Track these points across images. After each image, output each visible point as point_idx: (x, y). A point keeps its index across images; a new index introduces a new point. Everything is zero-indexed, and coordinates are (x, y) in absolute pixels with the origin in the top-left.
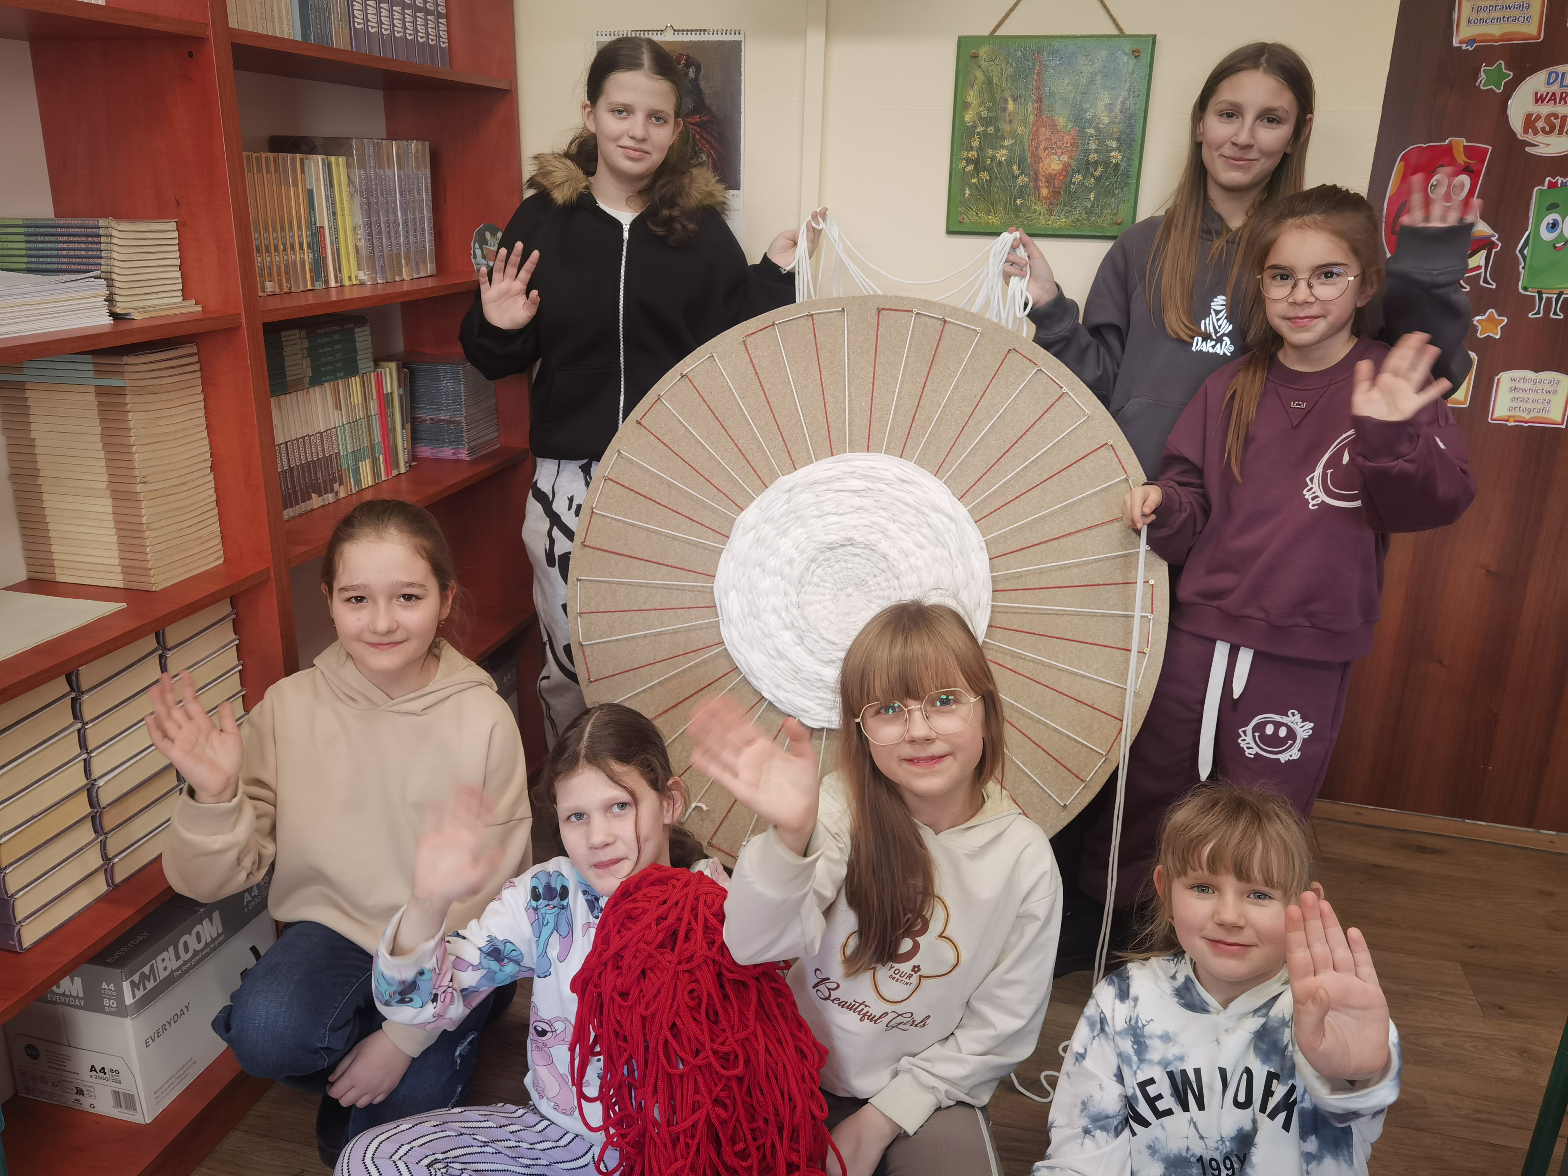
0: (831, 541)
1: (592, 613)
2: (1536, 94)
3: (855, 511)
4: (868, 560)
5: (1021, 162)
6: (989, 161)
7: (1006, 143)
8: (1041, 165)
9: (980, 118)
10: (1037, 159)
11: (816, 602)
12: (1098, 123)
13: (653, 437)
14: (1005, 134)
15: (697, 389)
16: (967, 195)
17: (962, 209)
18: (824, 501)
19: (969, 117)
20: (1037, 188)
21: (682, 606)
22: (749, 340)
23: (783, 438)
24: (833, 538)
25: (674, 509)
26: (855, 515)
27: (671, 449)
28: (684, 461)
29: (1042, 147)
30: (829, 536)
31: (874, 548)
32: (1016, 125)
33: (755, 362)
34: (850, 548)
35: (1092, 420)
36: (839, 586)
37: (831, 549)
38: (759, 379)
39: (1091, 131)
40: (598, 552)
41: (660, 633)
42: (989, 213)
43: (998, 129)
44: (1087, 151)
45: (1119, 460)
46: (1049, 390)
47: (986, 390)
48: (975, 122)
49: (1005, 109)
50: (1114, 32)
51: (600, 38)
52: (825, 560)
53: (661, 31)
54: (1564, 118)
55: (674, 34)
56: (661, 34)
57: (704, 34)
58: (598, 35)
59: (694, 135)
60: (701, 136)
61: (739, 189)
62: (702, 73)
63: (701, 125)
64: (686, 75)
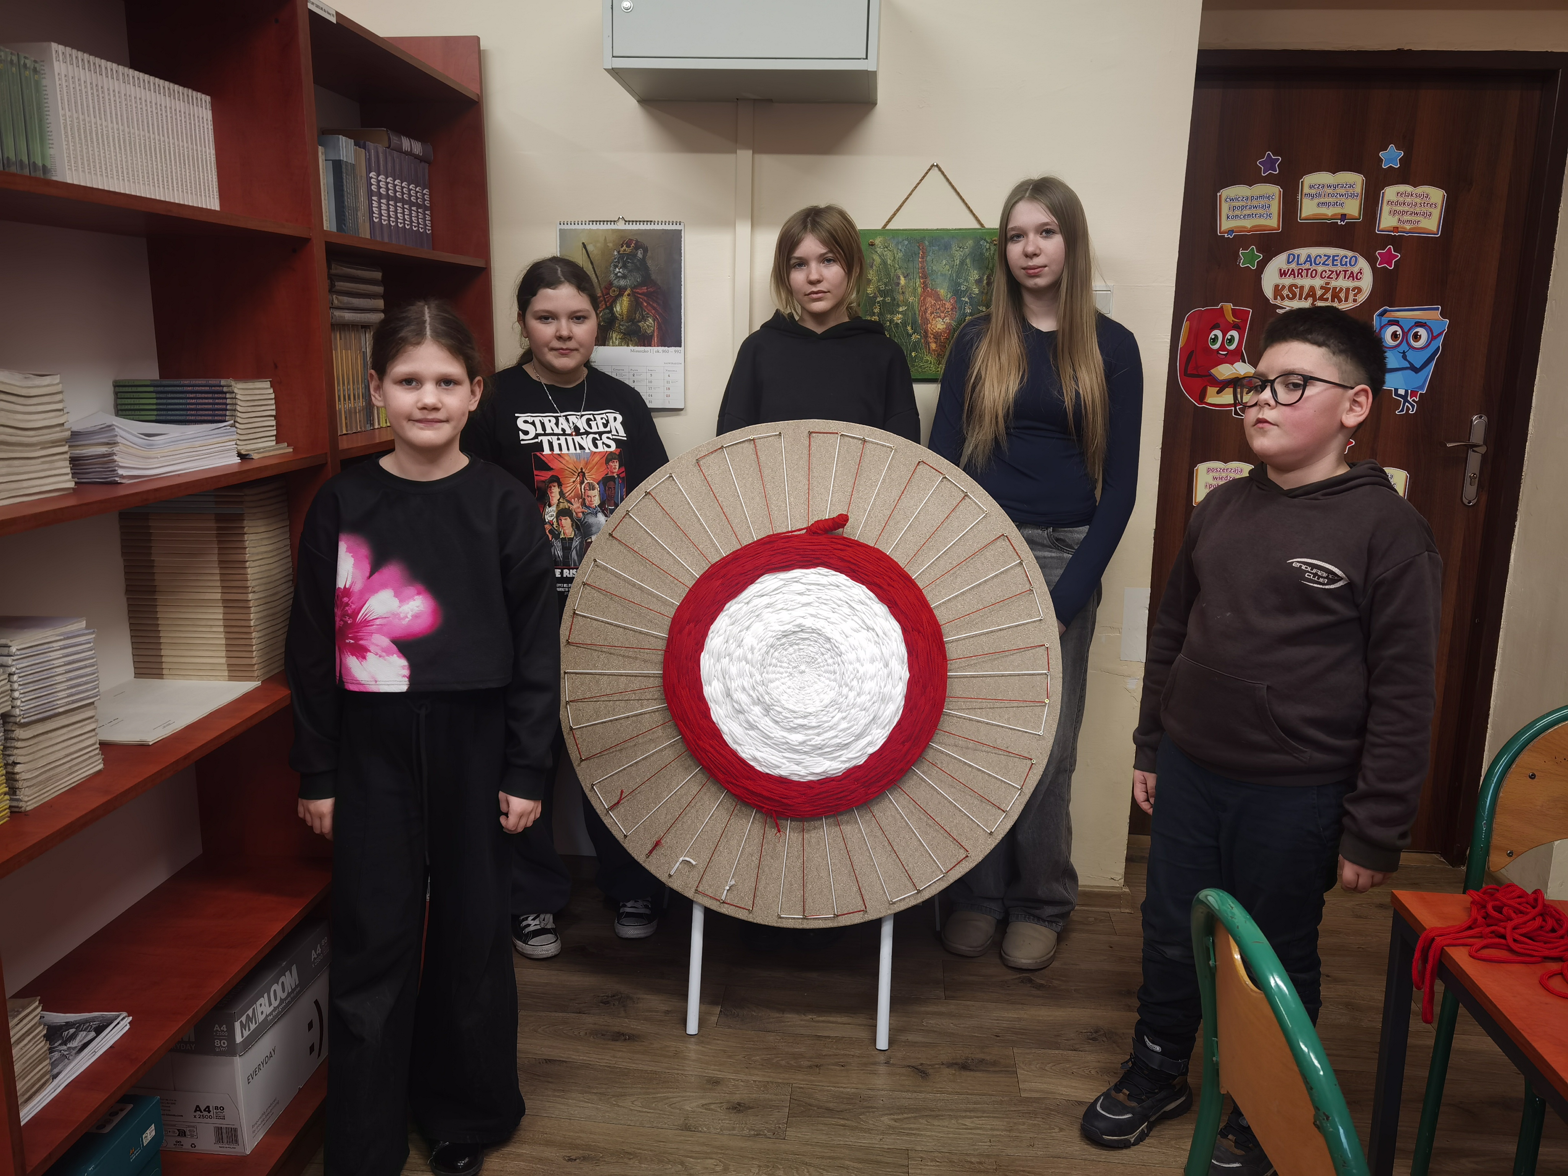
0: (785, 629)
1: (579, 700)
2: (1281, 270)
4: (816, 642)
5: (913, 324)
7: (901, 309)
8: (929, 325)
9: (879, 291)
10: (926, 321)
11: (776, 679)
12: (970, 294)
13: (624, 546)
14: (900, 303)
15: (660, 504)
22: (702, 461)
24: (787, 627)
26: (802, 609)
27: (641, 556)
28: (653, 564)
29: (929, 312)
30: (784, 626)
31: (820, 632)
32: (908, 296)
33: (709, 479)
34: (801, 633)
35: (990, 516)
36: (794, 665)
37: (785, 636)
38: (713, 494)
39: (966, 299)
40: (582, 647)
43: (893, 299)
45: (1014, 548)
46: (953, 493)
47: (901, 496)
48: (875, 294)
49: (898, 284)
50: (978, 226)
51: (562, 227)
52: (781, 645)
53: (614, 221)
54: (1302, 288)
55: (625, 224)
56: (614, 224)
57: (651, 224)
58: (560, 224)
59: (642, 303)
60: (648, 303)
61: (680, 346)
62: (649, 254)
63: (648, 295)
64: (635, 255)
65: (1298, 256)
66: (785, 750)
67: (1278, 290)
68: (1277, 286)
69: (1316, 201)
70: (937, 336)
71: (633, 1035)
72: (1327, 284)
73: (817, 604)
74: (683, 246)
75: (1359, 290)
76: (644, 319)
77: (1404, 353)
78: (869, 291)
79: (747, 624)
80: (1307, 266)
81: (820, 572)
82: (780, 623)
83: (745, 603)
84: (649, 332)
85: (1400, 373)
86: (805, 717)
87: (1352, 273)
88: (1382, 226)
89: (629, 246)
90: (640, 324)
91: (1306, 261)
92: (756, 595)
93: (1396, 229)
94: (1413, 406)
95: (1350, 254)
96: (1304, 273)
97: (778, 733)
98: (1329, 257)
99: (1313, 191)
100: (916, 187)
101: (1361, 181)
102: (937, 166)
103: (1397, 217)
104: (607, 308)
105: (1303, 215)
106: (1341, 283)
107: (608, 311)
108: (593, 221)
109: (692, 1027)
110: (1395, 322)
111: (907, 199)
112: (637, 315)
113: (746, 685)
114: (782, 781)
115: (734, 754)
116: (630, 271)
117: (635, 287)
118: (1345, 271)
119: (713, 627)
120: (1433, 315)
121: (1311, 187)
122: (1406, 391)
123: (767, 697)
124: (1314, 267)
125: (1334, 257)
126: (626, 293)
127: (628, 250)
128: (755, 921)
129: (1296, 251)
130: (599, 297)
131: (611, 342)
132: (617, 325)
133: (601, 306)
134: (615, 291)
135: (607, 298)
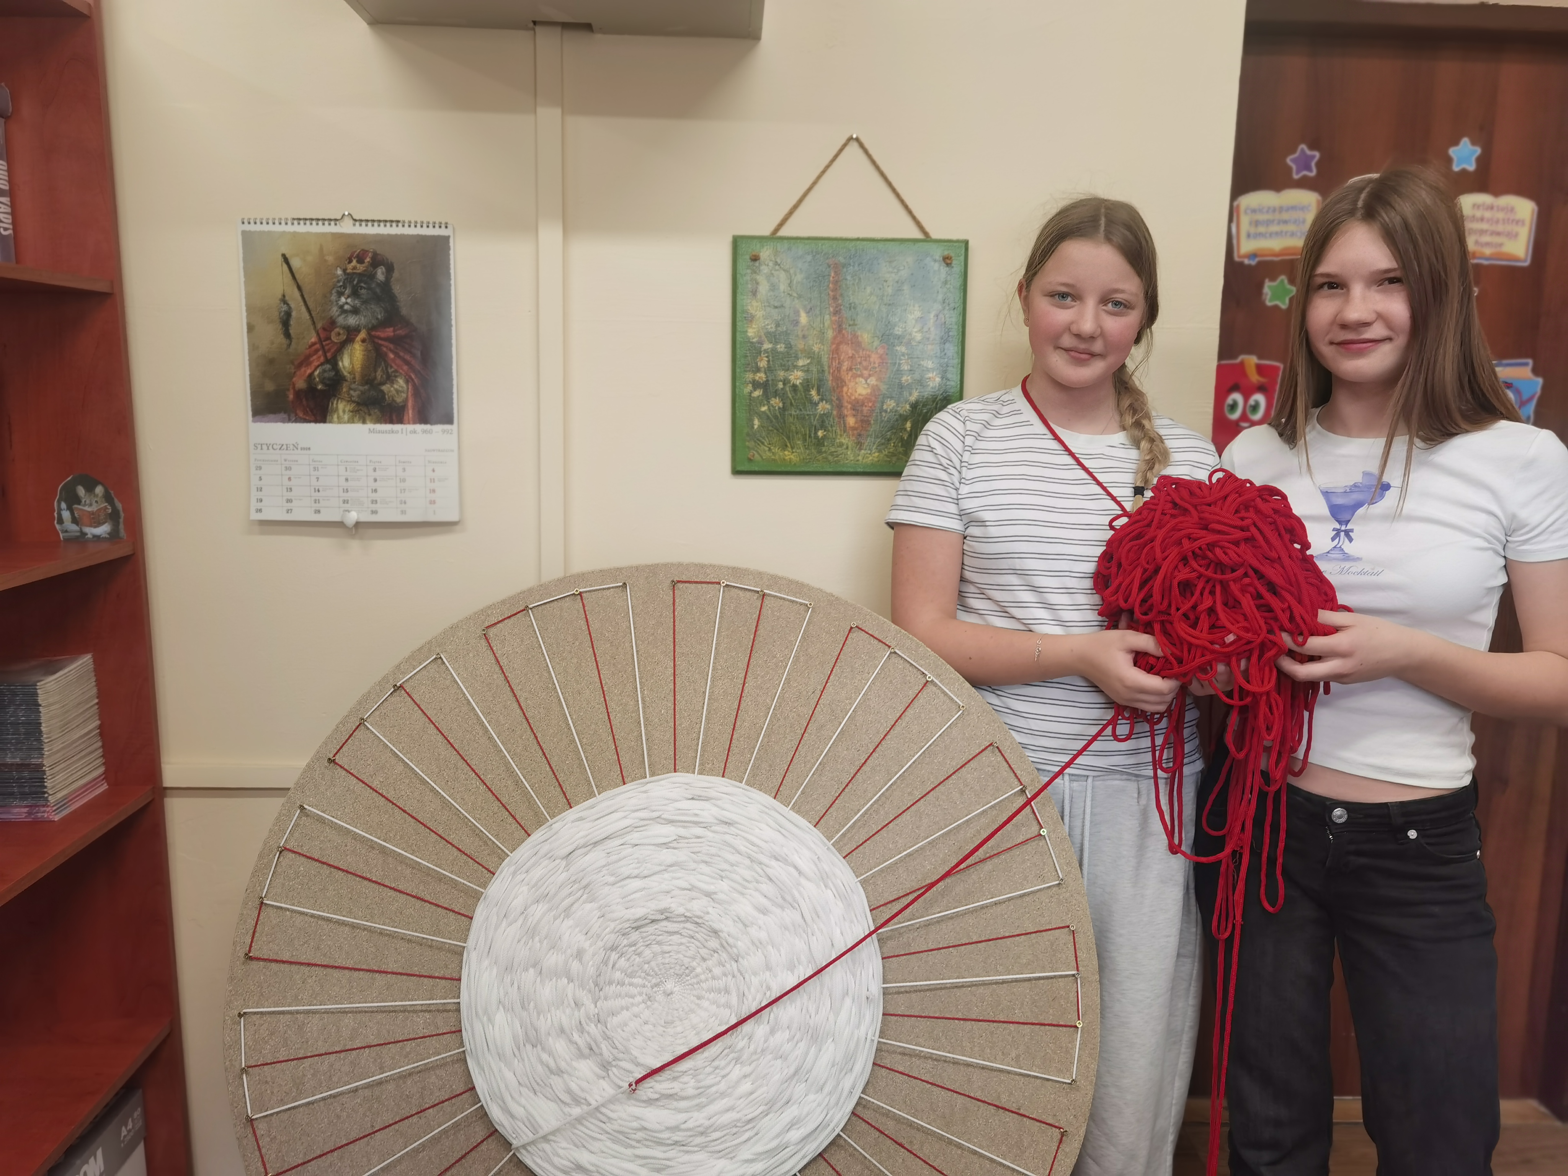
0: (637, 916)
1: (267, 1064)
3: (665, 870)
4: (693, 937)
5: (820, 386)
6: (780, 385)
7: (801, 363)
8: (845, 389)
9: (767, 333)
10: (840, 383)
11: (622, 1008)
12: (910, 340)
13: (355, 781)
14: (799, 352)
15: (419, 706)
16: (756, 427)
17: (751, 444)
18: (620, 860)
20: (841, 417)
21: (411, 1036)
22: (492, 632)
23: (551, 767)
24: (639, 912)
25: (393, 885)
26: (666, 875)
27: (383, 796)
28: (405, 811)
29: (845, 368)
30: (633, 910)
31: (700, 921)
32: (811, 342)
33: (504, 662)
34: (664, 923)
35: (969, 714)
36: (654, 981)
37: (637, 928)
38: (510, 686)
39: (902, 349)
40: (273, 965)
41: (380, 1083)
42: (784, 447)
43: (789, 347)
44: (899, 373)
45: (1010, 766)
46: (908, 678)
47: (827, 682)
48: (760, 337)
49: (796, 323)
50: (919, 236)
51: (247, 227)
53: (336, 220)
55: (354, 225)
56: (336, 224)
57: (397, 226)
58: (243, 223)
59: (386, 354)
60: (396, 354)
61: (452, 424)
62: (396, 274)
63: (396, 341)
64: (372, 276)
70: (857, 406)
74: (452, 262)
76: (390, 379)
78: (752, 333)
84: (398, 400)
89: (360, 261)
90: (383, 387)
100: (824, 172)
102: (857, 139)
104: (327, 361)
107: (328, 367)
108: (300, 219)
111: (810, 189)
112: (379, 374)
116: (364, 302)
117: (374, 328)
120: (1523, 373)
126: (359, 338)
127: (361, 268)
130: (314, 344)
131: (335, 416)
132: (344, 390)
133: (316, 360)
134: (339, 334)
135: (327, 345)
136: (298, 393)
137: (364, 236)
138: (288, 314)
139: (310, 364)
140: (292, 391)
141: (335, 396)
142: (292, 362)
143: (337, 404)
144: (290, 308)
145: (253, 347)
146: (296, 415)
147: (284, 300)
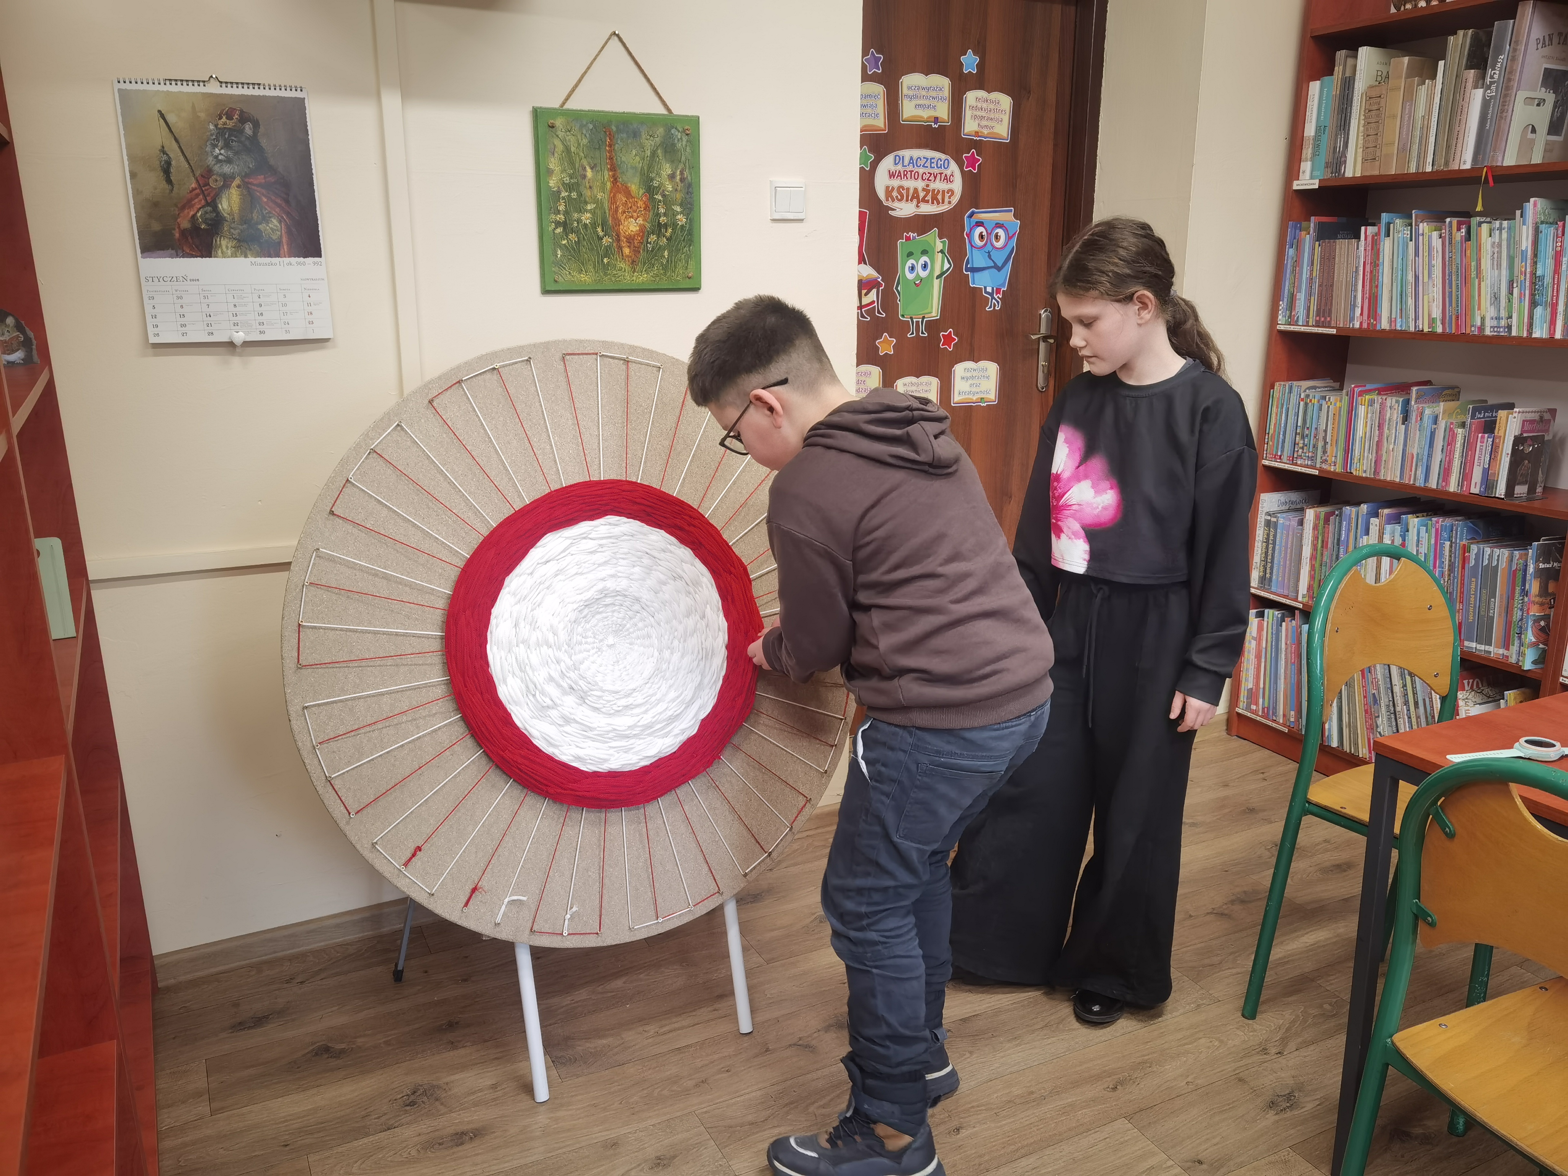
0: (586, 599)
1: (331, 739)
2: (889, 172)
5: (604, 225)
6: (575, 224)
7: (589, 207)
8: (621, 227)
9: (564, 184)
10: (618, 222)
12: (663, 191)
13: (353, 525)
14: (587, 199)
15: (391, 464)
16: (559, 256)
17: (556, 269)
19: (553, 183)
20: (620, 248)
22: (436, 402)
24: (587, 595)
28: (398, 541)
29: (620, 211)
30: (583, 594)
32: (596, 191)
33: (449, 423)
34: (604, 599)
39: (660, 198)
42: (581, 271)
43: (580, 195)
44: (658, 215)
47: (678, 422)
48: (559, 187)
49: (585, 176)
50: (665, 112)
51: (122, 86)
52: (583, 618)
53: (204, 82)
54: (908, 189)
55: (221, 86)
56: (204, 85)
57: (259, 88)
58: (119, 82)
59: (259, 198)
60: (269, 198)
61: (321, 256)
62: (262, 129)
63: (268, 187)
64: (241, 131)
65: (903, 157)
66: (610, 738)
67: (889, 191)
68: (887, 188)
69: (914, 102)
70: (630, 240)
71: (476, 1129)
72: (928, 186)
73: (615, 561)
74: (309, 120)
75: (951, 192)
76: (266, 219)
77: (989, 252)
78: (552, 183)
79: (539, 598)
80: (910, 168)
81: (609, 521)
82: (578, 592)
83: (529, 574)
84: (274, 237)
85: (986, 272)
86: (628, 696)
87: (946, 175)
88: (966, 131)
89: (230, 118)
90: (260, 227)
91: (910, 163)
92: (540, 562)
93: (977, 134)
94: (998, 302)
95: (943, 156)
96: (908, 175)
97: (599, 721)
98: (927, 159)
99: (911, 93)
100: (595, 59)
101: (948, 84)
102: (618, 36)
103: (977, 122)
104: (207, 205)
105: (904, 117)
106: (939, 185)
107: (209, 209)
109: (542, 1093)
110: (980, 224)
111: (585, 72)
112: (255, 215)
113: (553, 674)
114: (612, 775)
115: (550, 758)
116: (236, 153)
117: (247, 175)
118: (941, 174)
119: (495, 611)
120: (1007, 216)
121: (909, 88)
122: (993, 289)
123: (581, 683)
124: (916, 169)
125: (931, 159)
126: (234, 184)
127: (230, 124)
128: (605, 945)
129: (901, 153)
130: (194, 189)
131: (220, 251)
132: (225, 229)
133: (199, 202)
134: (217, 181)
135: (206, 190)
136: (183, 233)
137: (231, 96)
138: (168, 163)
139: (192, 206)
140: (177, 230)
141: (218, 234)
142: (176, 205)
143: (220, 241)
144: (170, 158)
145: (137, 192)
146: (183, 251)
147: (163, 151)
